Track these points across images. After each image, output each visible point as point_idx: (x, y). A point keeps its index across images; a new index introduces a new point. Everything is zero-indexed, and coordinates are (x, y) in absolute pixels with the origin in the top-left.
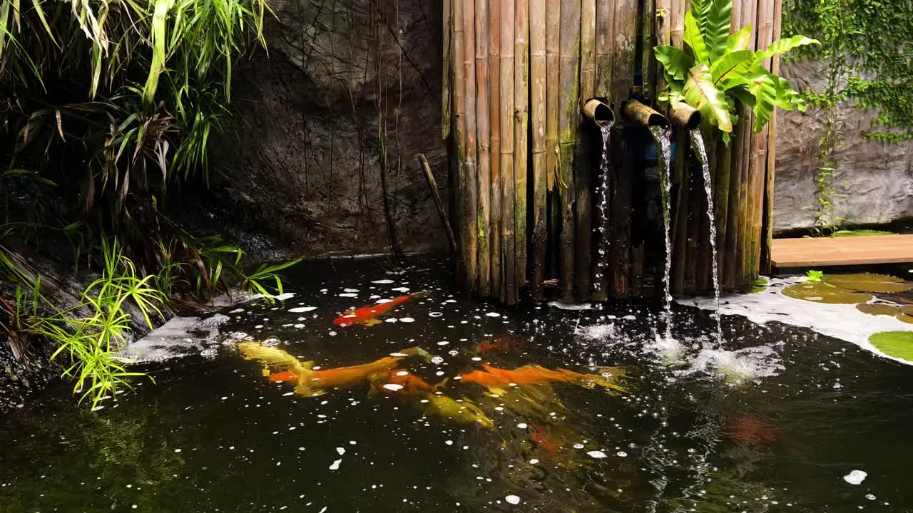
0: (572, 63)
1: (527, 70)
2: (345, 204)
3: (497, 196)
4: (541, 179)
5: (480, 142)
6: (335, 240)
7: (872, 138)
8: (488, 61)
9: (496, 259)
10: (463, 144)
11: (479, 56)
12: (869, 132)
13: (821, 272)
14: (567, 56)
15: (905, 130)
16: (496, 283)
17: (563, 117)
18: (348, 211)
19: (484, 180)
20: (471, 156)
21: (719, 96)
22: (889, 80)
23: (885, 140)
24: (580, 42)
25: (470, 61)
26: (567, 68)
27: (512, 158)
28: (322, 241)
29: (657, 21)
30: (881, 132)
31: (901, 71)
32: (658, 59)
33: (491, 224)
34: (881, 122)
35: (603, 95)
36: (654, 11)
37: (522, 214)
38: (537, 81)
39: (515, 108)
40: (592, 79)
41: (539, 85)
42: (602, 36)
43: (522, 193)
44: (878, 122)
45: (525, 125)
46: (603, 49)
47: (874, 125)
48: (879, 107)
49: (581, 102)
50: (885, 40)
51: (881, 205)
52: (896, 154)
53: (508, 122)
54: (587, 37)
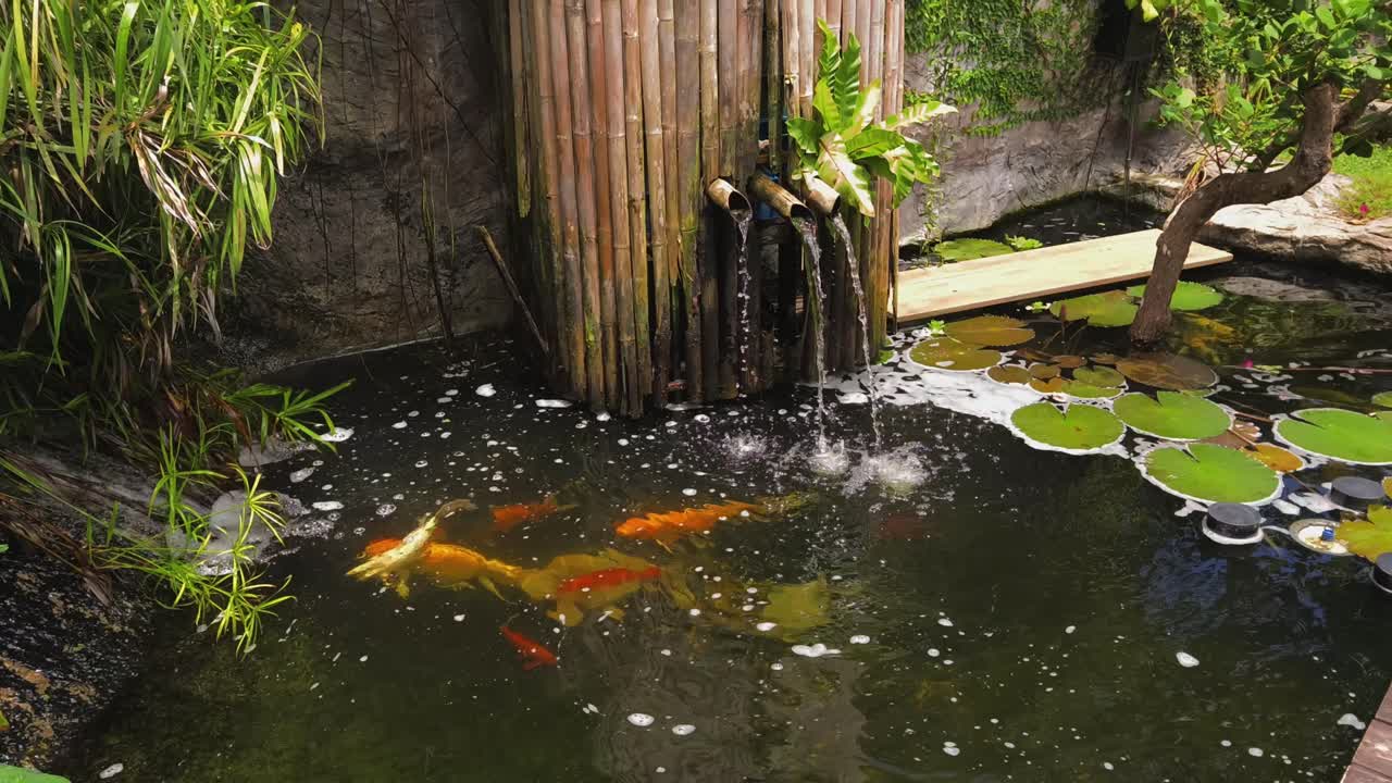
0: (692, 138)
1: (642, 151)
2: (364, 284)
3: (610, 296)
4: (663, 274)
5: (584, 232)
6: (353, 332)
7: (973, 134)
8: (592, 138)
9: (612, 367)
10: (558, 232)
11: (578, 131)
12: (969, 128)
13: (942, 322)
14: (686, 131)
15: (1005, 120)
16: (612, 393)
17: (686, 202)
18: (368, 293)
19: (592, 277)
20: (573, 248)
21: (857, 173)
22: (990, 66)
23: (985, 134)
24: (700, 114)
25: (566, 137)
26: (687, 144)
27: (629, 253)
28: (336, 335)
29: (785, 89)
30: (981, 125)
31: (1001, 54)
32: (791, 134)
33: (603, 326)
34: (982, 115)
35: (728, 174)
36: (782, 78)
37: (644, 316)
38: (656, 163)
39: (629, 196)
40: (717, 156)
41: (656, 165)
42: (726, 108)
43: (644, 293)
44: (978, 116)
45: (642, 215)
46: (728, 120)
47: (975, 120)
48: (979, 98)
49: (705, 181)
50: (986, 22)
51: (982, 207)
52: (996, 148)
53: (622, 211)
54: (709, 109)
